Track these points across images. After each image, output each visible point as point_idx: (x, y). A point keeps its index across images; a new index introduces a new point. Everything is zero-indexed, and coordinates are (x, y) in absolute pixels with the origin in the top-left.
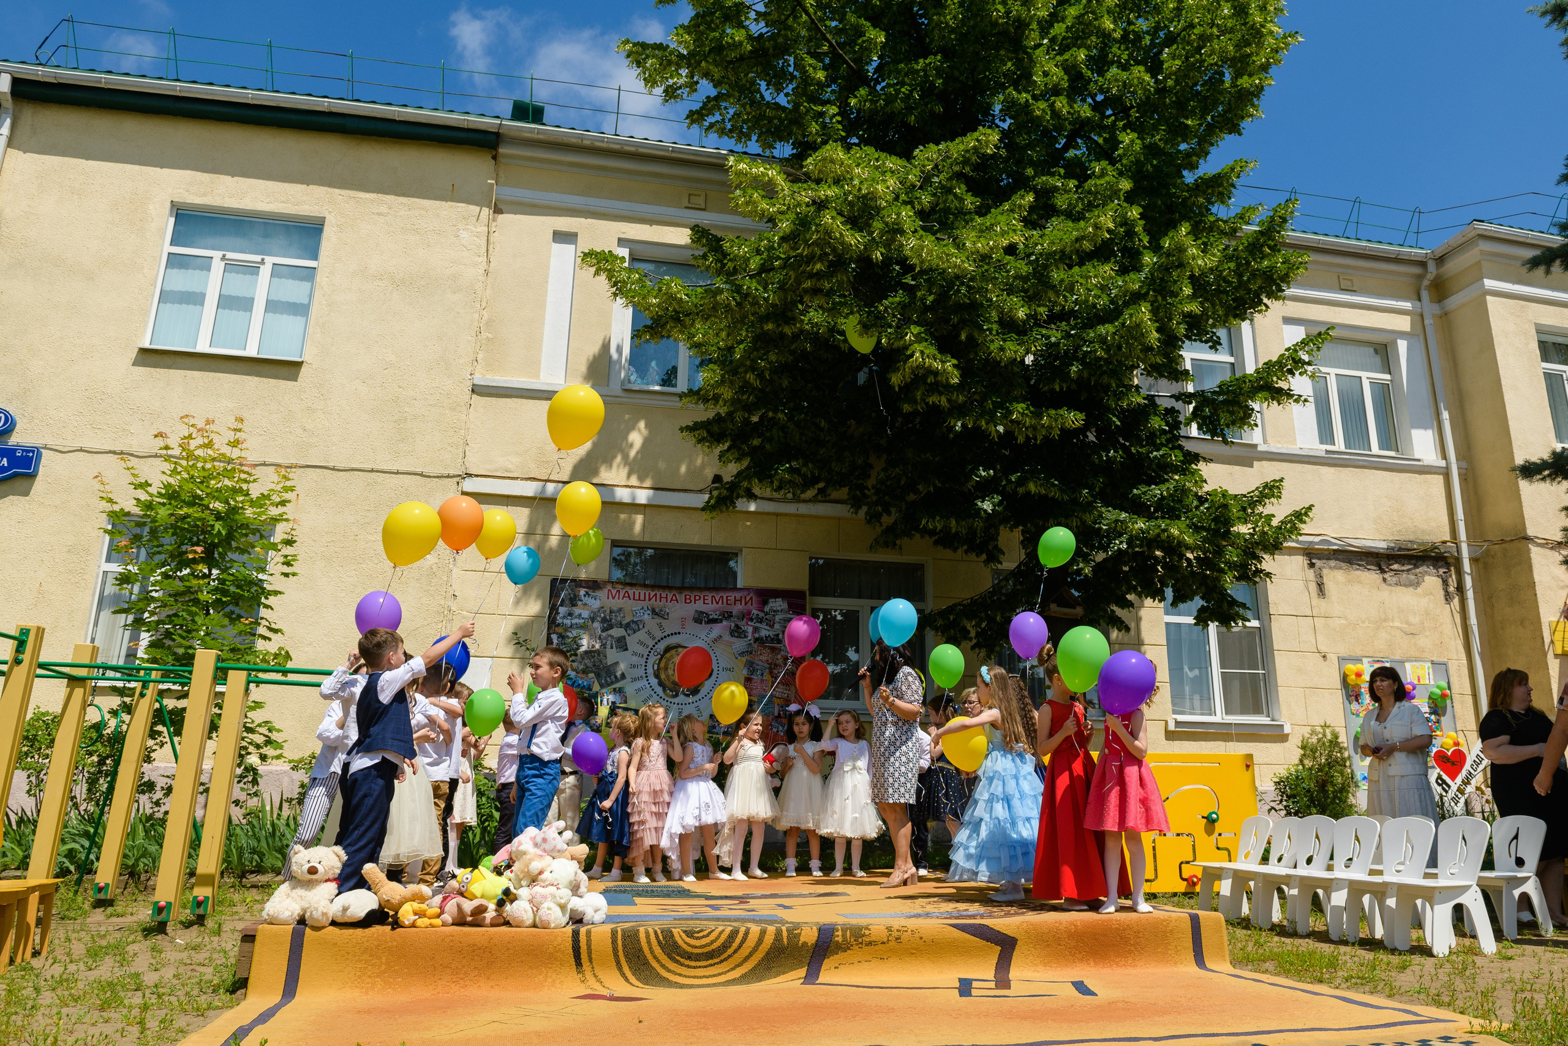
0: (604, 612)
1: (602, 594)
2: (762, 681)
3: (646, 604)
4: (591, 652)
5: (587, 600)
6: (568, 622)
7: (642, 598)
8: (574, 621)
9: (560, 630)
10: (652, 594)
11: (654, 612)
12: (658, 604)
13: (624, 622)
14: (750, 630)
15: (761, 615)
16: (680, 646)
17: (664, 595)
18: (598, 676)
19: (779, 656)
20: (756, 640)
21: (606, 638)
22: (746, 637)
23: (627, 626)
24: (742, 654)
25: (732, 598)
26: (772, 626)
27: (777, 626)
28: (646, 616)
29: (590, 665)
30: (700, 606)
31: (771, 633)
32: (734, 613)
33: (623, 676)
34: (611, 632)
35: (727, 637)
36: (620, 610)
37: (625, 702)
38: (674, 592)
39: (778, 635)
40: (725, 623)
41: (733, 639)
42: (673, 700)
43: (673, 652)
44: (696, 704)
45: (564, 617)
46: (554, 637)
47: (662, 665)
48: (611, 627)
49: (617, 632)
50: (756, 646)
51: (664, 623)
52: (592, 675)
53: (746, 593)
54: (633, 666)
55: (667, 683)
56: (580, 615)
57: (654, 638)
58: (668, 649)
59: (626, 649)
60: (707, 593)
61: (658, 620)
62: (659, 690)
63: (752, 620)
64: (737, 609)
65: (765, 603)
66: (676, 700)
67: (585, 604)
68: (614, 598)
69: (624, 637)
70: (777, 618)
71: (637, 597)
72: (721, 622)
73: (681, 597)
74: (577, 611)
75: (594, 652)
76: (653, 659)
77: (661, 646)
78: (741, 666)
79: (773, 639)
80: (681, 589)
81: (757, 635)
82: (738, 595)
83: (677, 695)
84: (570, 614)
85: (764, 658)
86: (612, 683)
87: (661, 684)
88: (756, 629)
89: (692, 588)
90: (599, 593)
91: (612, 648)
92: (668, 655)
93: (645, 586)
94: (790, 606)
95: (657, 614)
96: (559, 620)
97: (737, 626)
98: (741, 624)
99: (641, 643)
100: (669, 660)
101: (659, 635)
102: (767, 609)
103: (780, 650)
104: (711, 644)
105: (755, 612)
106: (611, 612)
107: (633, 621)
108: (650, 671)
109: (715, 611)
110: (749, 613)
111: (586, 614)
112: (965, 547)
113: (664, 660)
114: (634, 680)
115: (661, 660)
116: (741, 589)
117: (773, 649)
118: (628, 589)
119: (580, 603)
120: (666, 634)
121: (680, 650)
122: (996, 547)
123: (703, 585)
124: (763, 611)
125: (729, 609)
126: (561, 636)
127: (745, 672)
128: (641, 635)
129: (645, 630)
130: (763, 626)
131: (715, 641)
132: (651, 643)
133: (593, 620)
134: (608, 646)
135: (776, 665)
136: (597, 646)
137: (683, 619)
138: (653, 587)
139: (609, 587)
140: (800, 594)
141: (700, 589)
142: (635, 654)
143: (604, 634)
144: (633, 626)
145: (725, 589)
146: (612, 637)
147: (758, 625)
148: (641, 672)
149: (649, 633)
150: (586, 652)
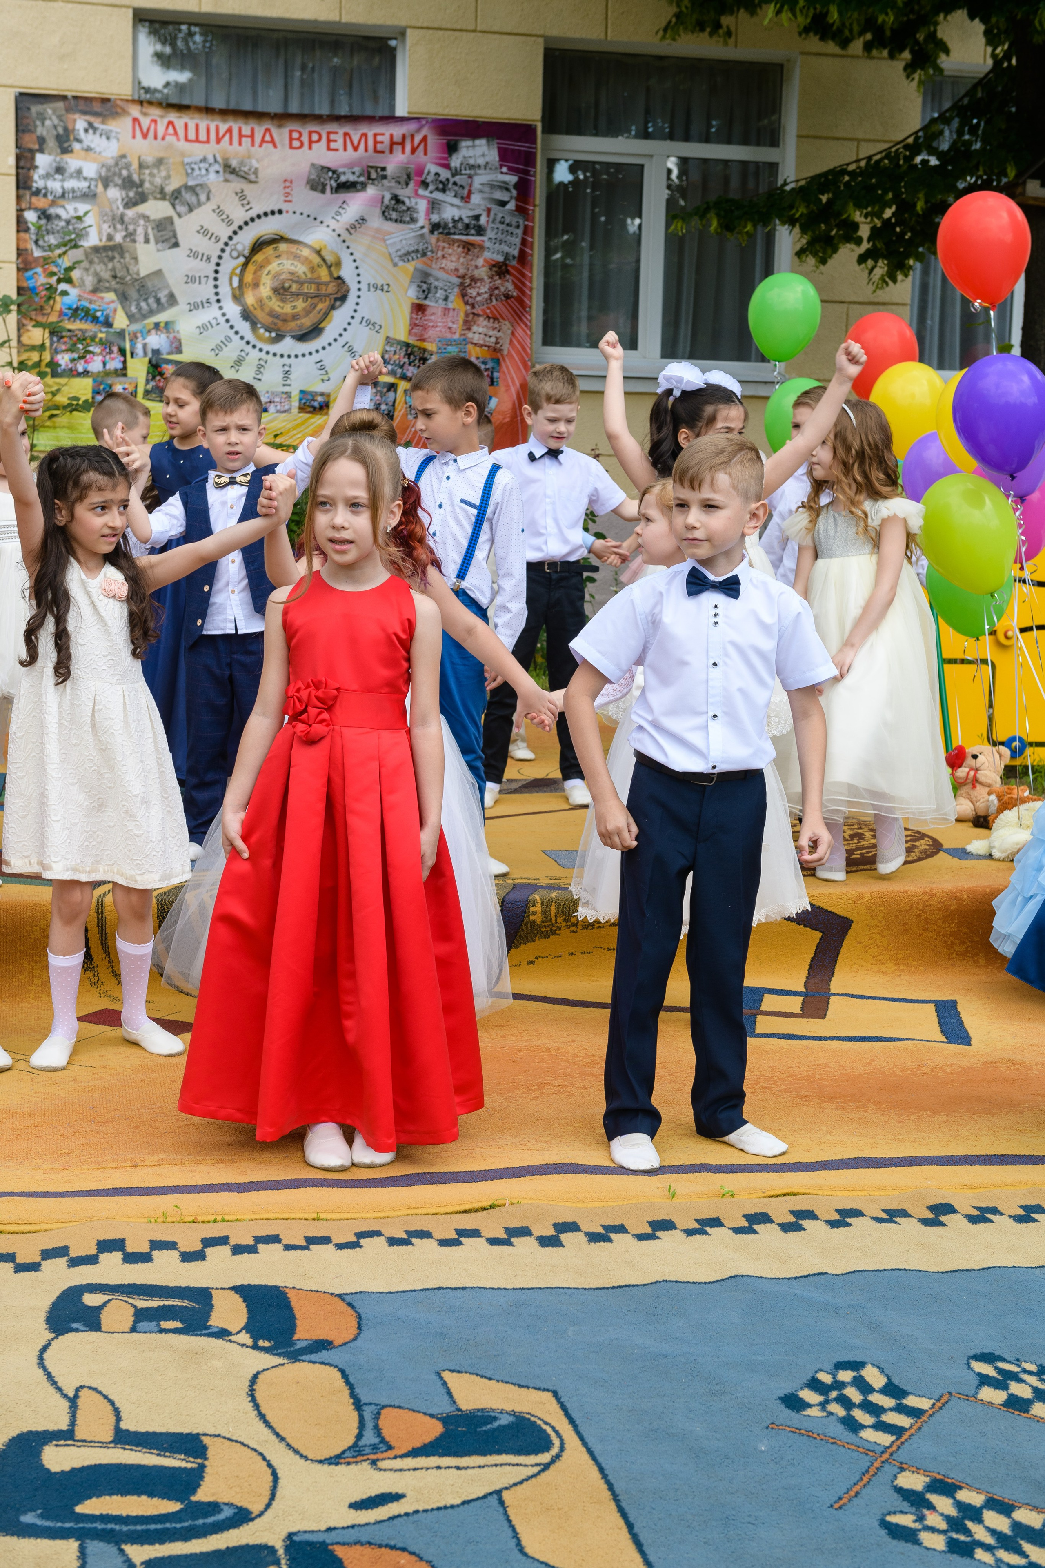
0: (127, 166)
1: (121, 127)
2: (446, 310)
3: (210, 150)
4: (105, 248)
5: (90, 139)
6: (55, 185)
7: (203, 136)
8: (70, 184)
9: (40, 202)
10: (223, 127)
11: (229, 169)
12: (235, 151)
13: (169, 188)
14: (422, 206)
15: (445, 174)
16: (281, 239)
17: (246, 130)
18: (123, 298)
19: (480, 262)
20: (435, 227)
21: (134, 222)
22: (413, 220)
23: (175, 197)
24: (406, 256)
25: (386, 139)
26: (466, 199)
27: (476, 199)
28: (212, 176)
29: (106, 275)
30: (320, 155)
31: (465, 214)
32: (389, 171)
33: (172, 300)
34: (142, 208)
35: (376, 222)
36: (160, 162)
37: (179, 350)
38: (268, 124)
39: (477, 218)
40: (371, 191)
41: (389, 226)
42: (273, 348)
43: (269, 251)
44: (316, 357)
45: (47, 176)
46: (31, 216)
47: (249, 277)
48: (142, 198)
49: (156, 209)
50: (433, 239)
51: (248, 189)
52: (111, 296)
53: (412, 127)
54: (191, 279)
55: (260, 315)
56: (79, 172)
57: (230, 223)
58: (258, 246)
59: (176, 245)
60: (333, 127)
61: (237, 184)
62: (244, 328)
63: (425, 185)
64: (395, 162)
65: (452, 148)
66: (277, 348)
67: (89, 149)
68: (145, 136)
69: (170, 220)
70: (479, 180)
71: (192, 135)
72: (364, 186)
73: (282, 134)
74: (72, 163)
75: (113, 248)
76: (230, 264)
77: (246, 239)
78: (405, 280)
79: (467, 226)
80: (282, 118)
81: (435, 218)
82: (398, 131)
83: (279, 338)
84: (60, 170)
85: (450, 264)
86: (151, 312)
87: (246, 315)
88: (434, 205)
89: (302, 118)
90: (113, 126)
91: (147, 241)
92: (259, 257)
93: (208, 110)
94: (504, 156)
95: (233, 172)
96: (38, 182)
97: (396, 199)
98: (404, 193)
99: (204, 231)
100: (261, 267)
101: (239, 215)
102: (456, 161)
103: (482, 248)
104: (345, 235)
105: (433, 168)
106: (141, 166)
107: (187, 187)
108: (225, 290)
109: (350, 166)
110: (420, 171)
111: (91, 169)
112: (869, 36)
113: (251, 268)
114: (195, 307)
115: (245, 265)
116: (402, 119)
117: (468, 247)
118: (173, 116)
119: (76, 146)
120: (253, 213)
121: (283, 246)
122: (932, 37)
123: (325, 111)
124: (447, 166)
125: (379, 161)
126: (45, 215)
127: (412, 294)
128: (204, 216)
129: (211, 205)
130: (448, 197)
131: (352, 228)
132: (225, 232)
133: (106, 182)
134: (140, 238)
135: (474, 280)
136: (118, 238)
137: (288, 183)
138: (225, 113)
139: (135, 111)
140: (524, 131)
141: (319, 118)
142: (194, 254)
143: (130, 213)
144: (188, 196)
145: (371, 119)
146: (146, 218)
147: (438, 195)
148: (206, 291)
149: (219, 211)
150: (96, 249)
